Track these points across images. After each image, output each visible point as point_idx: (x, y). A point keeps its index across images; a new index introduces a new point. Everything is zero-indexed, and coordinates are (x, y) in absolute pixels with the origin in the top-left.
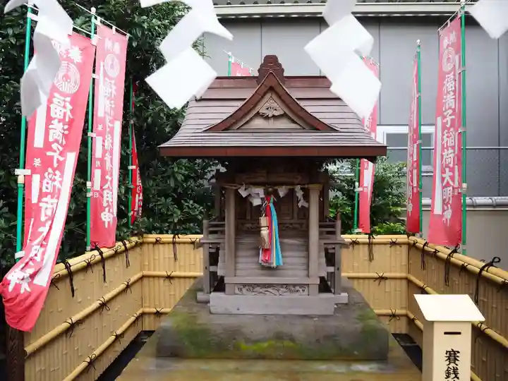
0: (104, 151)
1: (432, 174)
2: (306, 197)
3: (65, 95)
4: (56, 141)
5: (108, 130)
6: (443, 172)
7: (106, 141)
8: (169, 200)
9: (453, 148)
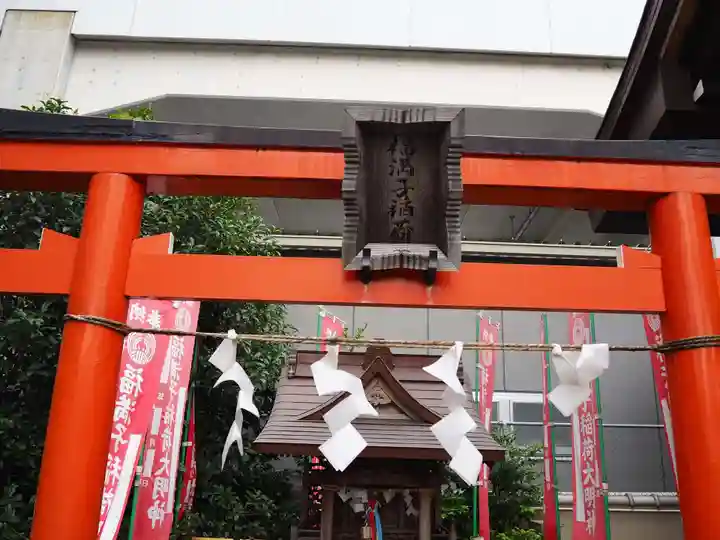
0: (162, 427)
1: (570, 459)
2: (416, 504)
3: (137, 366)
4: (121, 421)
5: (172, 398)
6: (584, 466)
7: (167, 413)
8: (229, 489)
9: (591, 437)
